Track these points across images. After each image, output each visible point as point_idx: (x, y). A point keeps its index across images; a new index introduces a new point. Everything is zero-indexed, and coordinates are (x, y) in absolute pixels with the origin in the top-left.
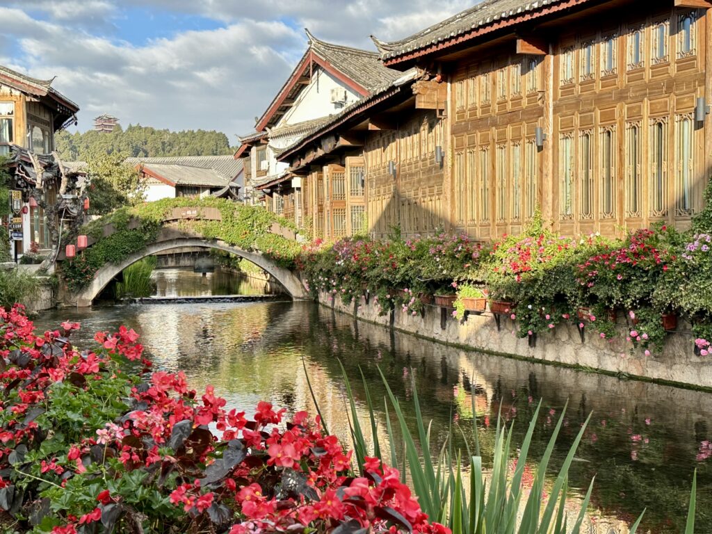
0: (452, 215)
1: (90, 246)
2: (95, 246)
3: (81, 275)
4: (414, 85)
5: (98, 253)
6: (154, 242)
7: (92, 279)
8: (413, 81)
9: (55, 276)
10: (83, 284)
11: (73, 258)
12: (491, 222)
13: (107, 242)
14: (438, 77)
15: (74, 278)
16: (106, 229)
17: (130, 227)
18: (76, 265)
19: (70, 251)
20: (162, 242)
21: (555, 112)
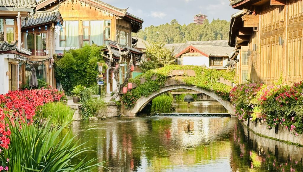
0: (260, 75)
1: (135, 88)
2: (137, 88)
3: (130, 101)
4: (242, 17)
5: (138, 91)
6: (164, 87)
7: (135, 104)
8: (242, 15)
9: (120, 102)
10: (131, 105)
11: (126, 93)
12: (270, 78)
13: (142, 86)
14: (254, 13)
15: (127, 102)
16: (142, 80)
17: (153, 79)
18: (128, 97)
19: (125, 90)
20: (168, 86)
21: (288, 30)
